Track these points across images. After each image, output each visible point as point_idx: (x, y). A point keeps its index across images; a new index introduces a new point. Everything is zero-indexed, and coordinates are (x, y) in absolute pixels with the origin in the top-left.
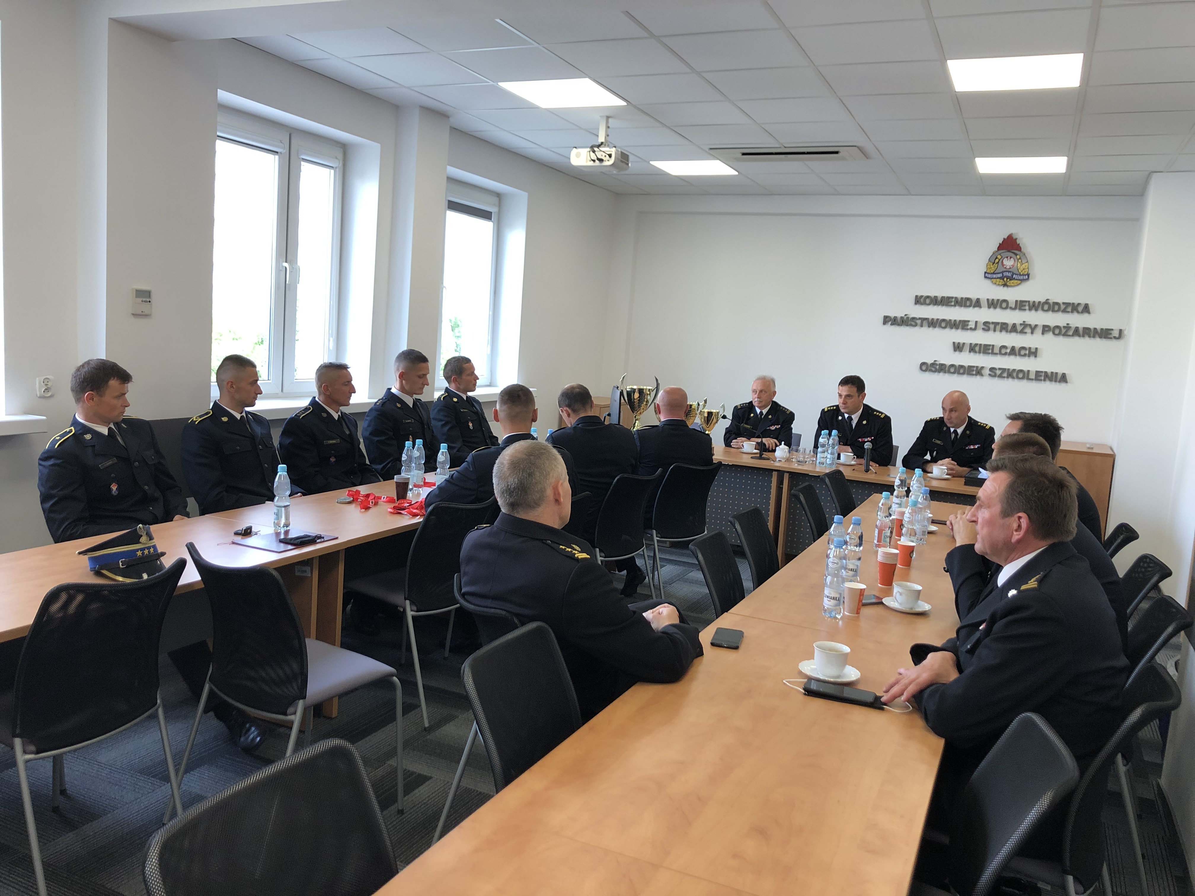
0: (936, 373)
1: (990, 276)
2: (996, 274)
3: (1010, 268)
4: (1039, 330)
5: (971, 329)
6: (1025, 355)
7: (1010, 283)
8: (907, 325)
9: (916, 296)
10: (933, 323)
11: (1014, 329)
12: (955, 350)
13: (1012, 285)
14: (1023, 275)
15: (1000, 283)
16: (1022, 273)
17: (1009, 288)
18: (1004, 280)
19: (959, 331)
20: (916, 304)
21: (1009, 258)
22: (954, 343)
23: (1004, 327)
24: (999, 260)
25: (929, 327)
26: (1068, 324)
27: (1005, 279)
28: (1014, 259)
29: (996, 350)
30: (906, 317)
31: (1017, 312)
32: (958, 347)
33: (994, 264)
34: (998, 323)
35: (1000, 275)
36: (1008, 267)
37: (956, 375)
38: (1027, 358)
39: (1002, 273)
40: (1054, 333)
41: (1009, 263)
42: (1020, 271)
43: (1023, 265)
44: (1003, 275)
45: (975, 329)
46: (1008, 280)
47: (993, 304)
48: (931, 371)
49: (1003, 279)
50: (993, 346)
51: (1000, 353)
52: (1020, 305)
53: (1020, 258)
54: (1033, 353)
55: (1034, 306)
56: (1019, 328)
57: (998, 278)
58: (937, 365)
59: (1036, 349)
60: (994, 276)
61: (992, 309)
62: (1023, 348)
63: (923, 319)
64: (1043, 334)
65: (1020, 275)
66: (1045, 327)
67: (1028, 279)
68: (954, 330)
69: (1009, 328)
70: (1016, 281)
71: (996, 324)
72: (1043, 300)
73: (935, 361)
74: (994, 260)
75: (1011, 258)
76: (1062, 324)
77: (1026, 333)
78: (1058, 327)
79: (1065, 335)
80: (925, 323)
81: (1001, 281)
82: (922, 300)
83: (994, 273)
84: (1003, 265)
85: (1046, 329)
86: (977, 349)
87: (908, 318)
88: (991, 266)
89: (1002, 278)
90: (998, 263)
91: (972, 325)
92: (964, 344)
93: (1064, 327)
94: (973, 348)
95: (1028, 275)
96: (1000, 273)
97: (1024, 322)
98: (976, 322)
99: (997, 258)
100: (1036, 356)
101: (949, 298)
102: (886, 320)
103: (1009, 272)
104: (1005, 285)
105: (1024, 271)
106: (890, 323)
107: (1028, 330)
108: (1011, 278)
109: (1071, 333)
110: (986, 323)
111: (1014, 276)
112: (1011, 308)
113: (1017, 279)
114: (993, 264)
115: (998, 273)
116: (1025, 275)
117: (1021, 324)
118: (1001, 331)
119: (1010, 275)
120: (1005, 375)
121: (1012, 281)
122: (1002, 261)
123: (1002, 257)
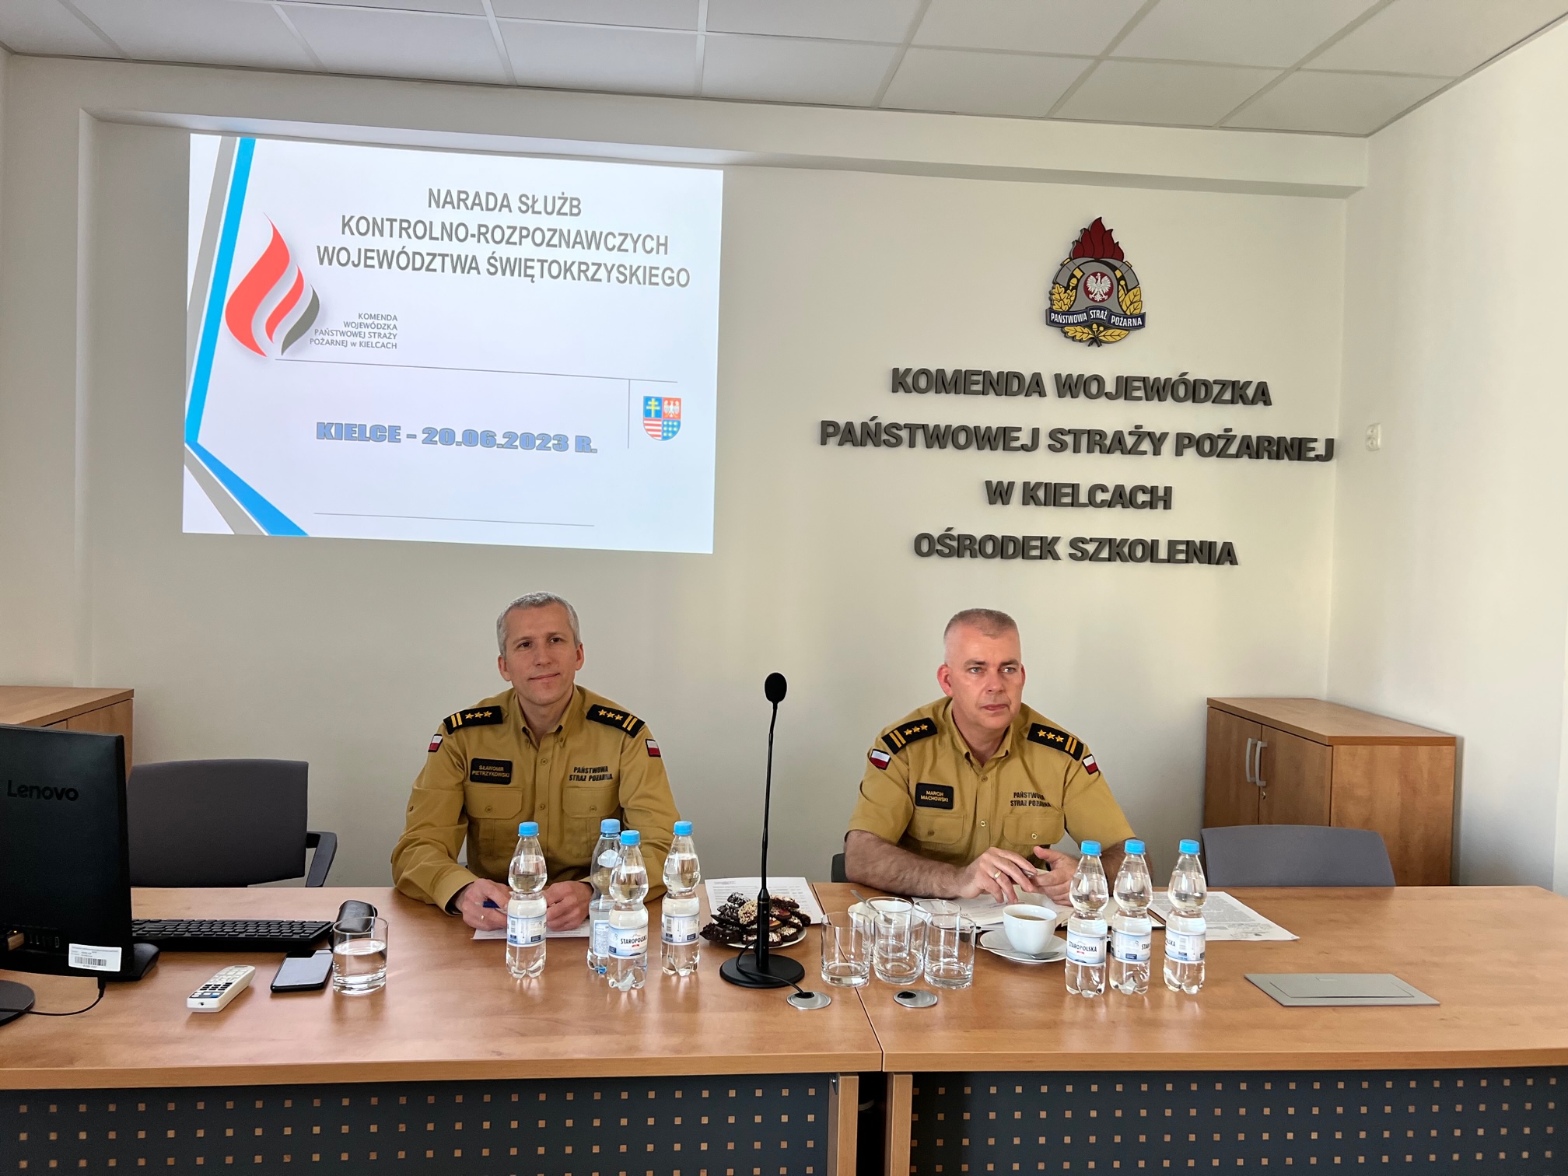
0: (954, 560)
1: (1060, 319)
2: (1073, 314)
3: (1104, 300)
4: (1168, 446)
5: (1024, 448)
6: (1144, 505)
7: (1104, 336)
8: (877, 444)
9: (896, 371)
10: (938, 437)
11: (1117, 444)
12: (992, 502)
13: (1111, 339)
14: (1132, 317)
15: (1085, 336)
16: (1128, 313)
17: (1105, 347)
18: (1091, 329)
19: (1000, 453)
20: (895, 390)
21: (1099, 274)
22: (988, 483)
23: (1096, 441)
24: (1078, 280)
25: (929, 446)
26: (1227, 430)
27: (1095, 326)
28: (1109, 278)
29: (1083, 498)
30: (872, 424)
31: (1121, 401)
32: (998, 493)
33: (1068, 291)
34: (1083, 432)
35: (1082, 317)
36: (1098, 298)
37: (998, 560)
38: (1147, 510)
39: (1087, 311)
40: (1201, 453)
41: (1099, 287)
42: (1125, 308)
43: (1131, 293)
44: (1088, 316)
45: (1033, 446)
46: (1101, 329)
47: (1070, 386)
48: (941, 554)
49: (1090, 327)
50: (1075, 487)
51: (1092, 502)
52: (1126, 388)
53: (1122, 278)
54: (1160, 499)
55: (1158, 390)
56: (1130, 441)
57: (1078, 324)
58: (951, 537)
59: (1168, 490)
60: (1071, 319)
61: (1068, 399)
62: (1143, 489)
63: (912, 428)
64: (1179, 452)
65: (1126, 317)
66: (1180, 436)
67: (1143, 326)
68: (987, 452)
69: (1108, 442)
70: (1119, 331)
71: (1076, 434)
72: (1175, 377)
73: (949, 529)
74: (1065, 281)
75: (1103, 275)
76: (1216, 431)
77: (1144, 453)
78: (1210, 437)
79: (1222, 454)
80: (920, 436)
81: (1086, 330)
82: (909, 380)
83: (1068, 313)
84: (1088, 292)
85: (1185, 442)
86: (1041, 494)
87: (878, 425)
88: (1063, 295)
89: (1087, 324)
90: (1075, 288)
91: (1025, 438)
92: (1011, 484)
93: (1219, 436)
94: (1030, 495)
95: (1143, 316)
96: (1081, 312)
97: (1138, 427)
98: (1035, 432)
99: (1073, 276)
100: (1167, 506)
101: (969, 373)
102: (829, 431)
103: (1101, 309)
104: (1095, 341)
105: (1132, 307)
106: (837, 439)
107: (1146, 445)
108: (1108, 325)
109: (1233, 450)
110: (1055, 434)
111: (1114, 319)
112: (1109, 396)
113: (1119, 327)
114: (1065, 292)
115: (1078, 313)
116: (1137, 317)
117: (1130, 433)
118: (1090, 450)
119: (1102, 315)
120: (1105, 554)
121: (1110, 331)
122: (1086, 283)
123: (1084, 274)
